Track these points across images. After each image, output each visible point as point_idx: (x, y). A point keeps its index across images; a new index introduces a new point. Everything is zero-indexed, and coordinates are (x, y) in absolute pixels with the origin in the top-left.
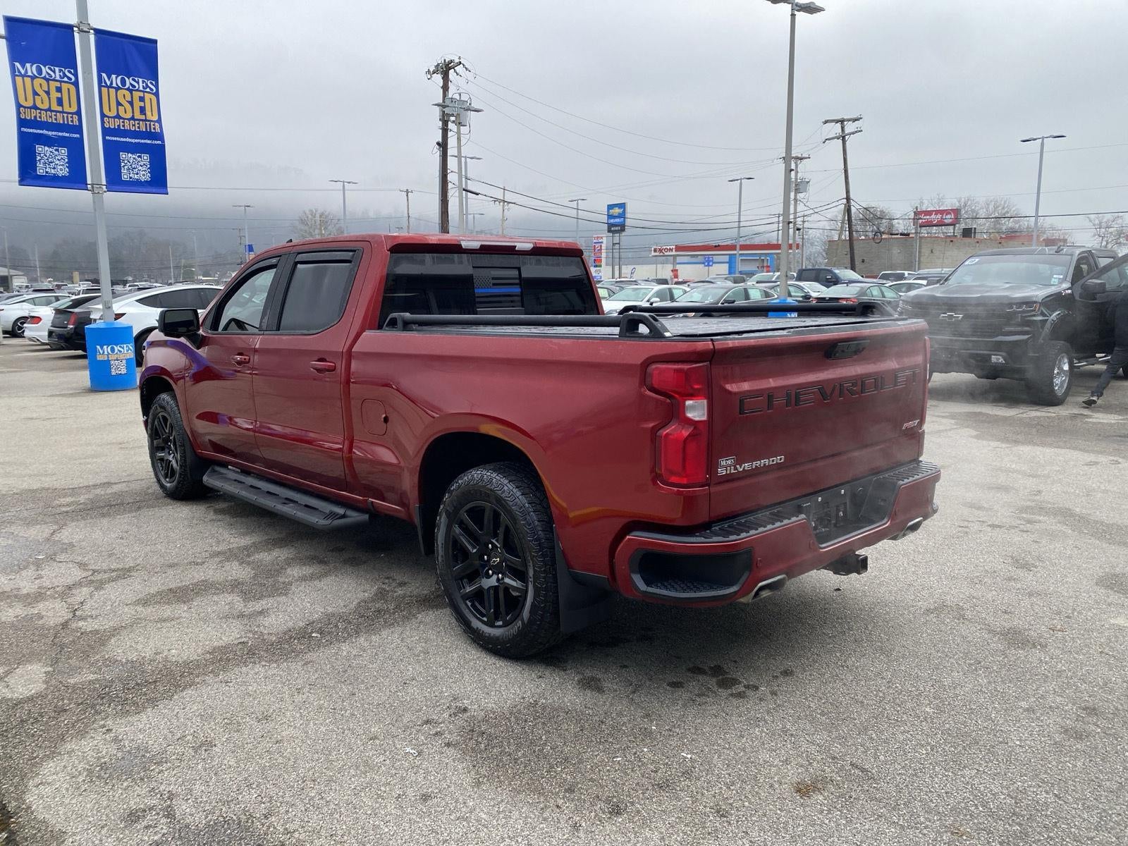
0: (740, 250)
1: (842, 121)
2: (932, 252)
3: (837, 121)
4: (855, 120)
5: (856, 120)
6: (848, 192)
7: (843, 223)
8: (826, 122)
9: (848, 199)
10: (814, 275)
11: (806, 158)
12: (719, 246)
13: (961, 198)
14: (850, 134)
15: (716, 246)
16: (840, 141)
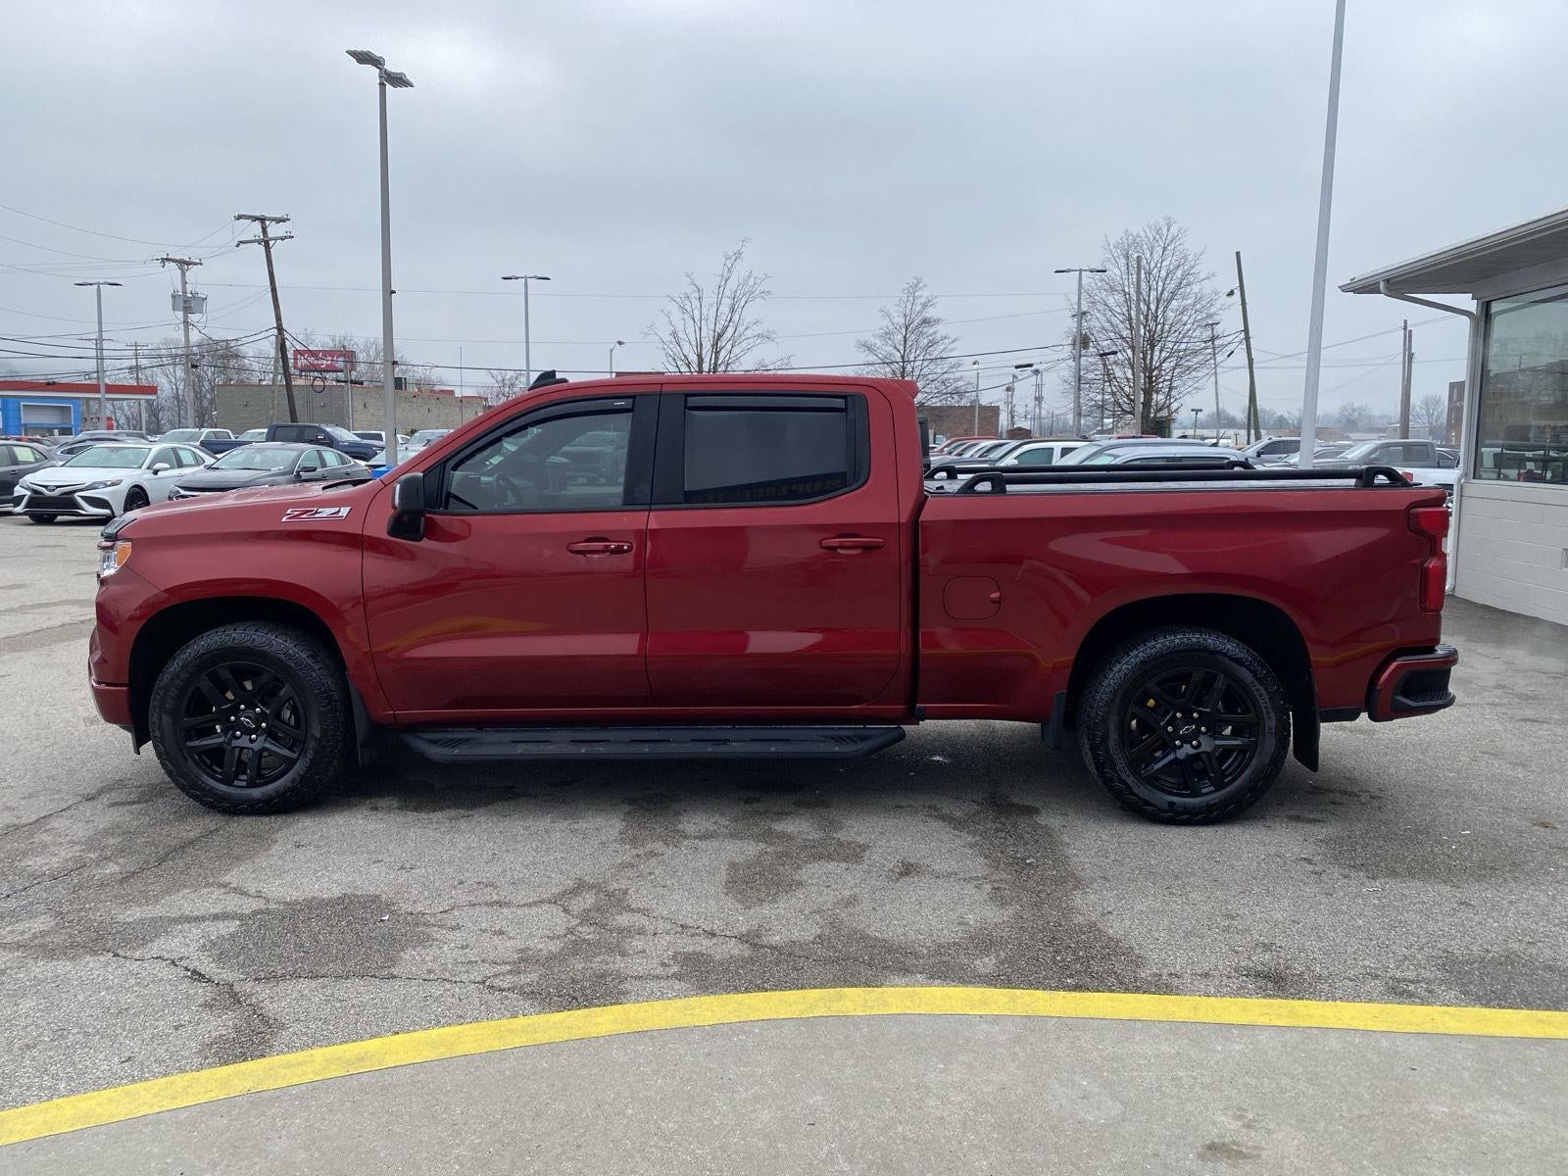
0: (107, 392)
1: (262, 220)
2: (365, 407)
3: (255, 219)
4: (279, 221)
5: (281, 221)
6: (279, 319)
7: (276, 361)
8: (239, 217)
9: (280, 328)
10: (295, 434)
11: (196, 264)
12: (54, 383)
13: (334, 336)
14: (276, 239)
15: (48, 384)
16: (262, 248)
